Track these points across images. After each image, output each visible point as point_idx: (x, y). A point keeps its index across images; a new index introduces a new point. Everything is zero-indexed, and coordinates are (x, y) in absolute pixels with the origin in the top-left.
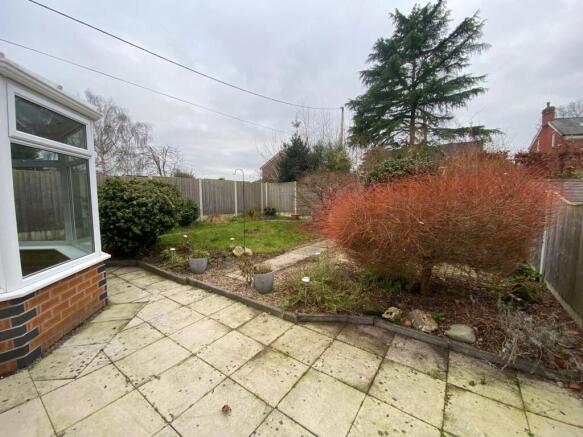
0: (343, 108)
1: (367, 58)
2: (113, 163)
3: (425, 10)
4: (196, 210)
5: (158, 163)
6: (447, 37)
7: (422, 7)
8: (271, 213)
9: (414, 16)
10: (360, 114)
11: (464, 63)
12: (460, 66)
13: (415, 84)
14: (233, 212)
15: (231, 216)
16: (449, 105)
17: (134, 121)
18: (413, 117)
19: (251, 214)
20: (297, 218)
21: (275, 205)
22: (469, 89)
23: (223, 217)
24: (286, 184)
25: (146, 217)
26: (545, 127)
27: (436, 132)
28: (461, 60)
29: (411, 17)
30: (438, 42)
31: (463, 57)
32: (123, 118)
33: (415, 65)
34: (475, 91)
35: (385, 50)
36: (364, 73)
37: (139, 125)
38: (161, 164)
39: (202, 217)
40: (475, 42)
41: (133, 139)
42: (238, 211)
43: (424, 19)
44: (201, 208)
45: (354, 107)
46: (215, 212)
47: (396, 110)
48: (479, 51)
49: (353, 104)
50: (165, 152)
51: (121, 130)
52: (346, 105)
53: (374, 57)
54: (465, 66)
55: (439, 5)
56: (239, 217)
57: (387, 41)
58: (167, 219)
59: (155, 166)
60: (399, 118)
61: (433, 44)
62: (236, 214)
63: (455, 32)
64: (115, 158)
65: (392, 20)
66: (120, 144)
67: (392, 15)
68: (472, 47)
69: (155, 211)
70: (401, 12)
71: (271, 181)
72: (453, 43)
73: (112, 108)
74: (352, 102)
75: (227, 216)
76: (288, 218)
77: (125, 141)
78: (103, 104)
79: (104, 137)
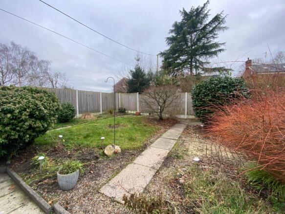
0: (158, 56)
1: (169, 32)
2: (26, 83)
3: (198, 9)
4: (74, 111)
5: (52, 82)
6: (208, 23)
7: (196, 8)
8: (122, 111)
9: (192, 12)
10: (166, 59)
11: (216, 36)
12: (214, 38)
13: (192, 46)
14: (100, 111)
15: (98, 114)
16: (208, 56)
17: (39, 59)
18: (191, 62)
19: (111, 112)
20: (139, 114)
21: (126, 106)
22: (217, 49)
23: (92, 115)
24: (131, 94)
25: (13, 124)
26: (247, 69)
27: (203, 69)
28: (215, 34)
29: (190, 12)
30: (203, 26)
31: (216, 33)
32: (33, 57)
33: (192, 37)
34: (220, 50)
35: (178, 28)
36: (168, 38)
37: (43, 61)
38: (54, 82)
39: (78, 115)
40: (222, 26)
41: (39, 69)
42: (103, 111)
43: (196, 14)
44: (78, 109)
45: (162, 56)
46: (87, 112)
47: (183, 58)
48: (223, 30)
49: (162, 54)
50: (57, 75)
51: (31, 64)
52: (159, 54)
53: (172, 31)
54: (216, 37)
55: (204, 7)
56: (103, 114)
57: (179, 23)
58: (39, 124)
59: (50, 83)
60: (185, 62)
61: (200, 26)
62: (101, 113)
63: (211, 21)
64: (28, 80)
65: (180, 14)
66: (30, 72)
67: (181, 11)
68: (220, 28)
69: (23, 117)
70: (185, 10)
71: (122, 92)
72: (210, 26)
73: (27, 52)
74: (161, 53)
75: (95, 114)
76: (134, 114)
77: (33, 70)
78: (21, 50)
79: (21, 68)
